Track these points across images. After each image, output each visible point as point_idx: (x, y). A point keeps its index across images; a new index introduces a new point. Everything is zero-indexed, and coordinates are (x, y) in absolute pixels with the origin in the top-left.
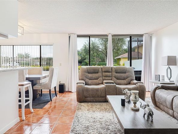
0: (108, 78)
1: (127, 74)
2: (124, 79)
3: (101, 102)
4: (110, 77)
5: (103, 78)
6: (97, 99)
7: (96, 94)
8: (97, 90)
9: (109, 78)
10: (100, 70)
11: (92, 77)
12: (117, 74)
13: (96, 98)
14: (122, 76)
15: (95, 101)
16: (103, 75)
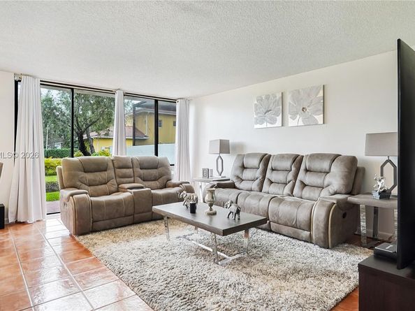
0: (127, 179)
1: (160, 169)
2: (155, 179)
3: (125, 226)
4: (131, 177)
5: (118, 180)
6: (118, 221)
7: (117, 210)
8: (118, 203)
9: (130, 179)
10: (110, 164)
11: (94, 181)
12: (142, 172)
13: (115, 220)
14: (152, 175)
15: (113, 226)
16: (117, 174)
